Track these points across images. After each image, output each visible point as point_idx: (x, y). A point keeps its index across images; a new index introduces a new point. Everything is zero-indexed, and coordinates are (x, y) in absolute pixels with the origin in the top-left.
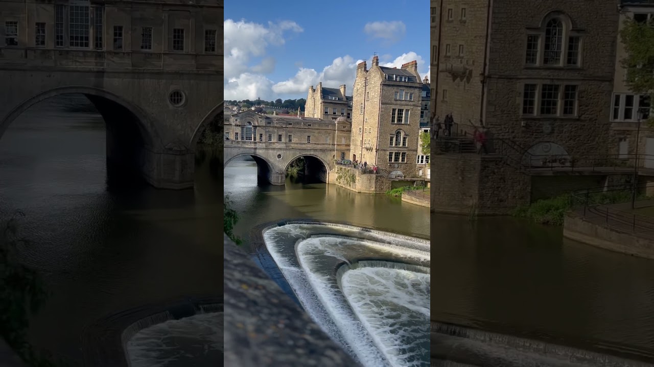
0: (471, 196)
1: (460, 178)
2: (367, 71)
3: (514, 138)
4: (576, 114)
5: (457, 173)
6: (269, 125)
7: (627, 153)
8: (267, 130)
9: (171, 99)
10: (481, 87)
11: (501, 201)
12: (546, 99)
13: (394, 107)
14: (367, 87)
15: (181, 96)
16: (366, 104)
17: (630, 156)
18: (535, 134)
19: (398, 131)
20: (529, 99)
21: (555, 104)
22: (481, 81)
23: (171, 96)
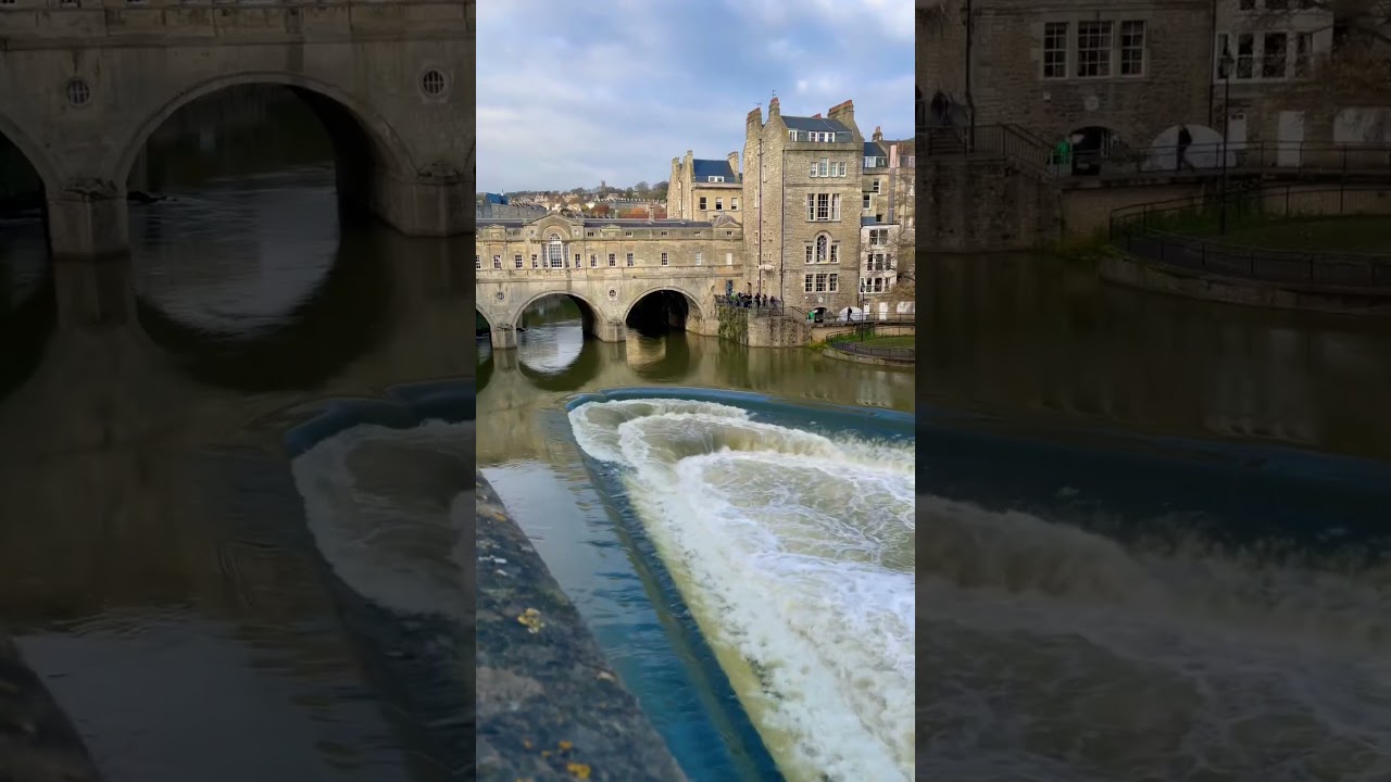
0: (951, 231)
1: (931, 200)
2: (763, 126)
3: (1029, 123)
4: (1143, 74)
5: (925, 190)
6: (591, 237)
7: (1244, 139)
8: (588, 247)
9: (425, 86)
10: (966, 32)
11: (1006, 237)
12: (1087, 49)
13: (809, 190)
14: (763, 157)
15: (442, 79)
16: (763, 188)
17: (1252, 146)
18: (1068, 114)
19: (821, 234)
20: (1055, 50)
21: (1105, 56)
22: (964, 23)
23: (425, 80)
